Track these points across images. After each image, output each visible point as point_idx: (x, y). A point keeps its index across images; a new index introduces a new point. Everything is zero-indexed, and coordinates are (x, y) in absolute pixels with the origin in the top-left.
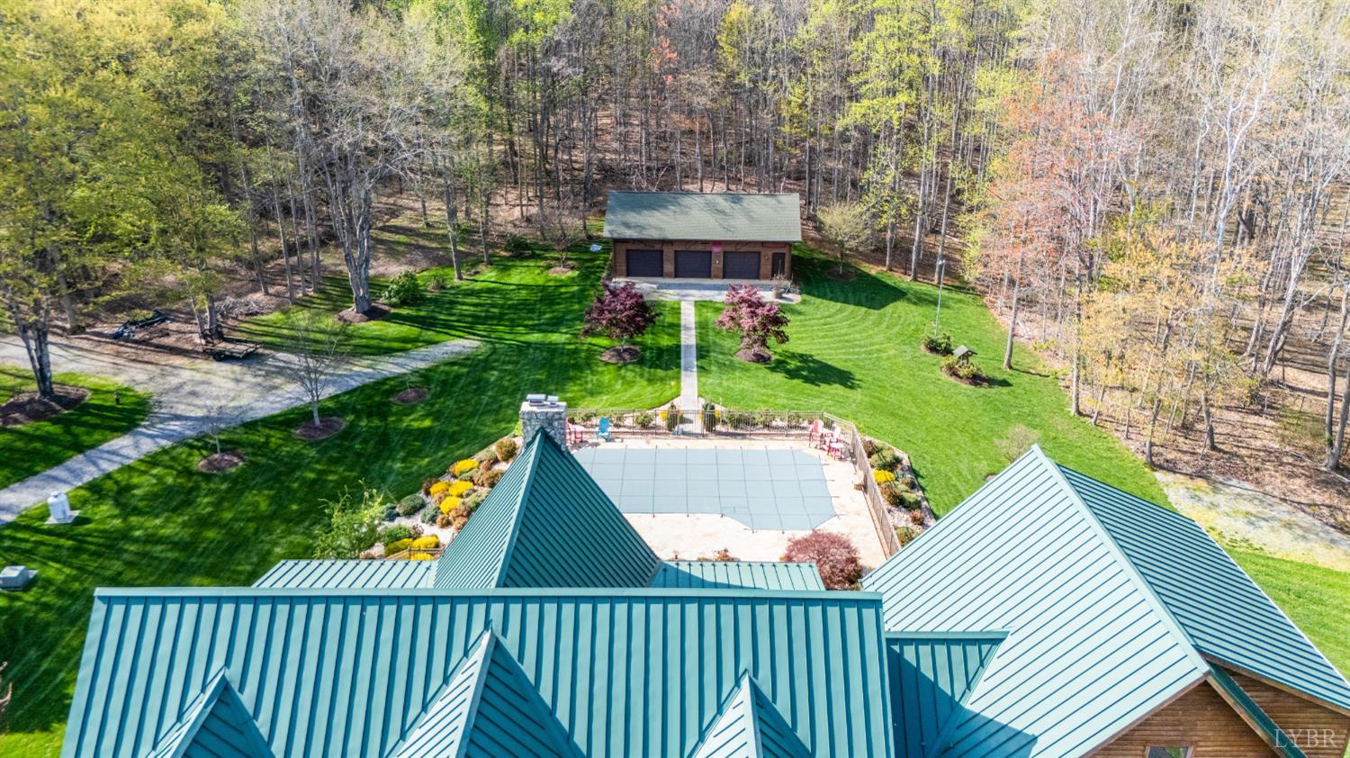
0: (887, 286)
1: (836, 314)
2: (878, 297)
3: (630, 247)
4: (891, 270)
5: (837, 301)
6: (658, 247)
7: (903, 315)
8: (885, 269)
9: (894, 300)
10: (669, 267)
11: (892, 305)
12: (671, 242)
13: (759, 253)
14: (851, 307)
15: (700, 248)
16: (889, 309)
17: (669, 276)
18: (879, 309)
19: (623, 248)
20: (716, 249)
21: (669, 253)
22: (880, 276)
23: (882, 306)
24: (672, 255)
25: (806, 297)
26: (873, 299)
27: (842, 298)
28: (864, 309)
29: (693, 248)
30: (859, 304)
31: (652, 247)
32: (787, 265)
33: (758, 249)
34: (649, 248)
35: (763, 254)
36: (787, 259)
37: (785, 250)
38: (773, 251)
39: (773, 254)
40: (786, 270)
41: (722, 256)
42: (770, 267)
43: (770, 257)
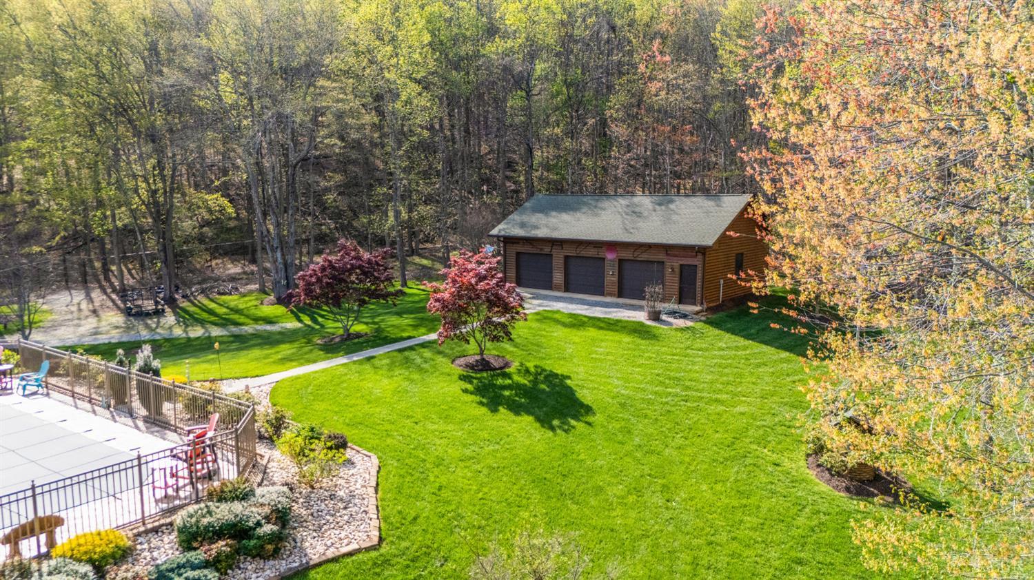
3: (520, 249)
6: (547, 249)
10: (558, 277)
12: (562, 243)
13: (663, 263)
17: (557, 288)
19: (512, 251)
20: (610, 256)
21: (558, 257)
24: (562, 262)
31: (541, 249)
32: (699, 284)
33: (661, 257)
34: (538, 252)
35: (668, 264)
36: (699, 275)
37: (697, 261)
38: (681, 263)
39: (681, 265)
40: (698, 289)
41: (617, 266)
42: (676, 285)
43: (677, 270)
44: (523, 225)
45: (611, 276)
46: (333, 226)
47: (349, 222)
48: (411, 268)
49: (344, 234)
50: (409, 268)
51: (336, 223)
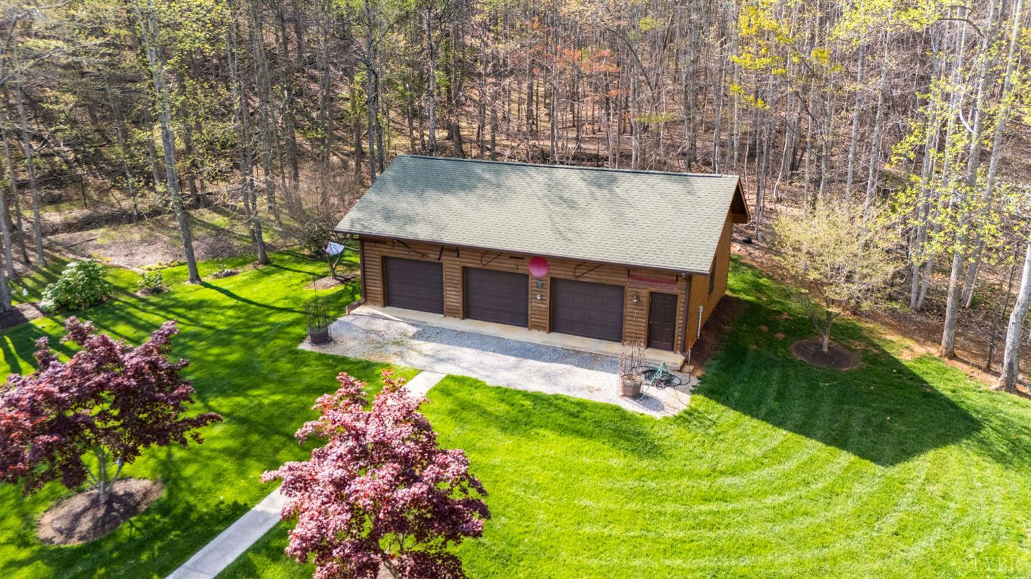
0: (932, 397)
1: (760, 463)
2: (899, 426)
3: (387, 251)
4: (953, 356)
5: (780, 424)
6: (433, 256)
7: (958, 493)
8: (934, 351)
9: (943, 440)
10: (453, 297)
11: (931, 454)
12: (456, 250)
13: (622, 288)
14: (812, 448)
15: (508, 265)
16: (923, 464)
17: (452, 313)
18: (893, 462)
19: (375, 253)
20: (536, 272)
21: (452, 269)
22: (919, 369)
23: (904, 453)
24: (458, 275)
25: (702, 402)
26: (882, 428)
27: (797, 417)
28: (845, 458)
29: (495, 265)
30: (838, 440)
31: (423, 255)
32: (679, 321)
33: (620, 279)
34: (419, 257)
35: (629, 291)
36: (680, 309)
37: (677, 289)
38: (653, 290)
39: (651, 293)
40: (678, 331)
41: (548, 286)
42: (644, 322)
43: (645, 300)
44: (388, 215)
45: (539, 302)
46: (71, 157)
47: (96, 151)
48: (200, 233)
49: (91, 169)
50: (198, 232)
51: (76, 151)
